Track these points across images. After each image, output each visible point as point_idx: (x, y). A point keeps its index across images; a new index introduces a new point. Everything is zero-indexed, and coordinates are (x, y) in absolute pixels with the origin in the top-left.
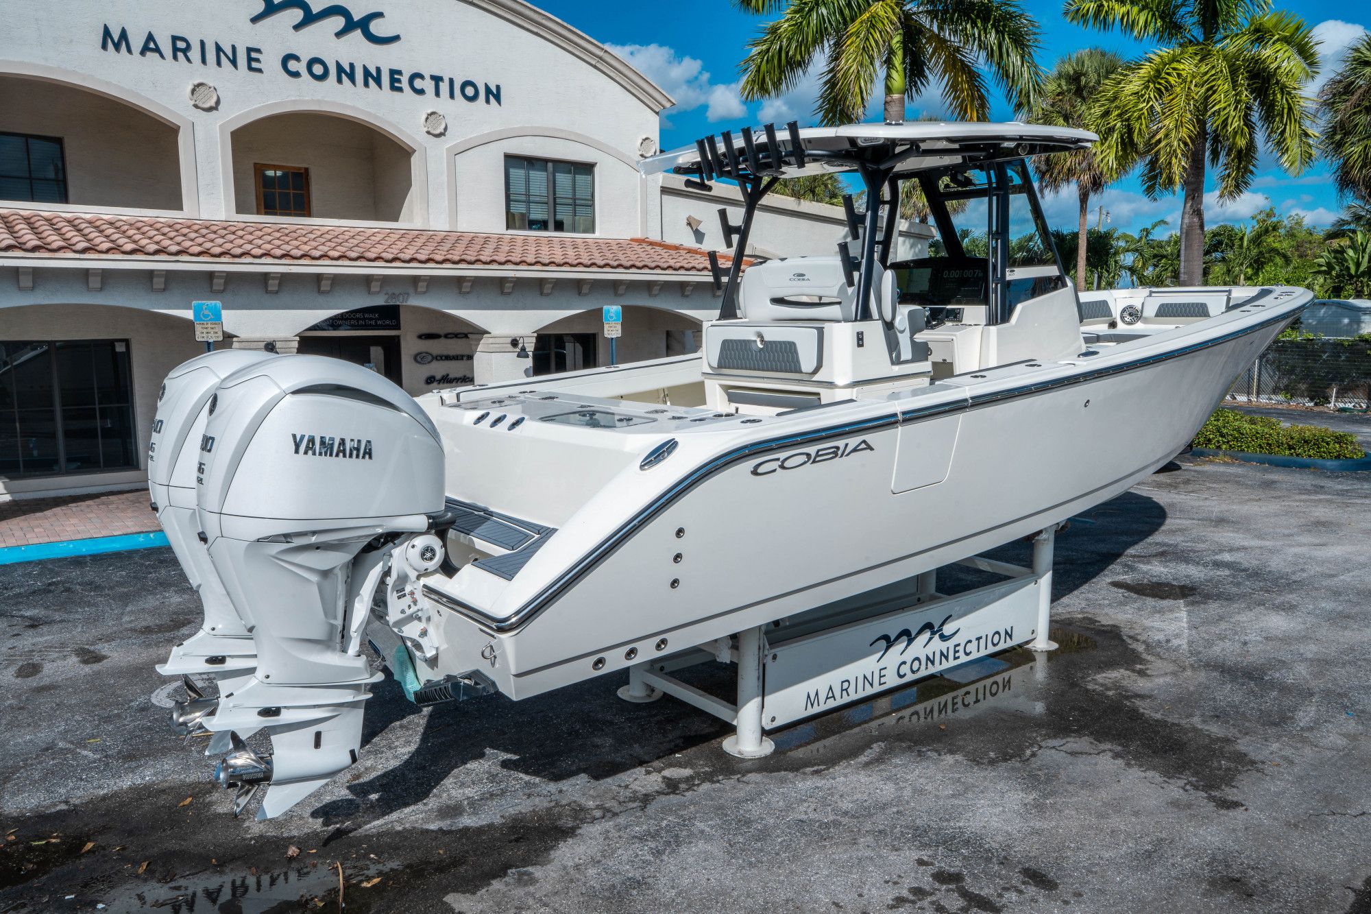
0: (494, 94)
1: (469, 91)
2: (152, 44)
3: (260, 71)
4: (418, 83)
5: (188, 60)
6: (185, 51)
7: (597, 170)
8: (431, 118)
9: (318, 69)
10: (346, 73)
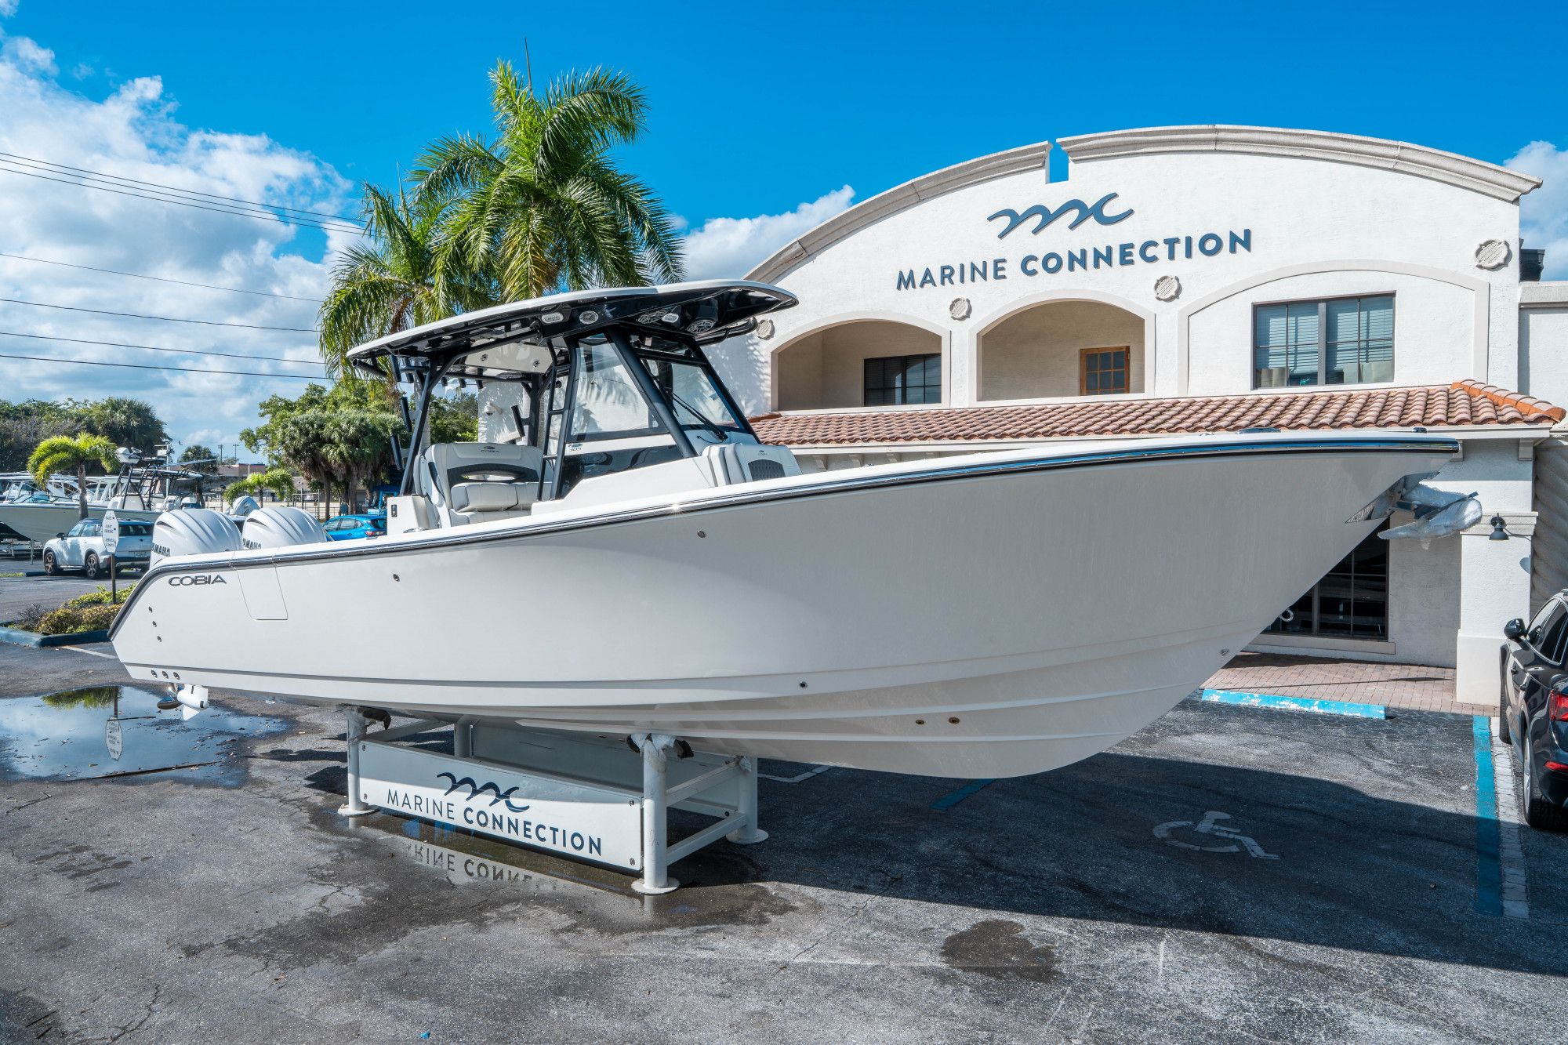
0: (1243, 241)
1: (1210, 245)
2: (928, 278)
3: (1004, 277)
4: (1150, 252)
5: (952, 282)
6: (950, 276)
7: (1397, 299)
8: (1162, 284)
9: (1052, 263)
10: (1077, 260)
